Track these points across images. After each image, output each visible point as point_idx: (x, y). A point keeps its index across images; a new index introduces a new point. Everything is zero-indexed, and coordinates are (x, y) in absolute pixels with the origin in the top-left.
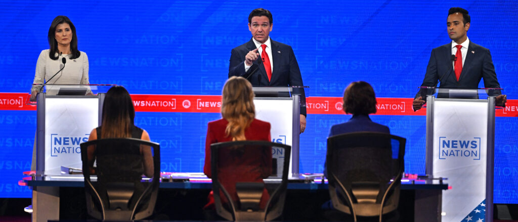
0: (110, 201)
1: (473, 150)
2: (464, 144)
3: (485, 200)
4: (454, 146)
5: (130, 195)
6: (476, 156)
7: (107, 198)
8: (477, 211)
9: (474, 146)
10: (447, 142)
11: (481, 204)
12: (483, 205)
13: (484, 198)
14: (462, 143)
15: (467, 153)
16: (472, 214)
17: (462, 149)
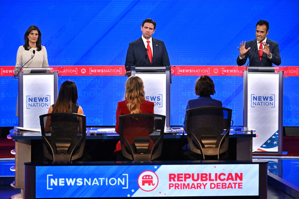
0: (57, 149)
1: (271, 102)
2: (266, 98)
3: (278, 131)
4: (260, 99)
5: (69, 145)
6: (272, 105)
7: (55, 147)
8: (274, 137)
9: (271, 100)
10: (256, 97)
11: (276, 133)
12: (277, 133)
13: (277, 129)
14: (264, 97)
15: (267, 104)
16: (271, 139)
17: (264, 101)
